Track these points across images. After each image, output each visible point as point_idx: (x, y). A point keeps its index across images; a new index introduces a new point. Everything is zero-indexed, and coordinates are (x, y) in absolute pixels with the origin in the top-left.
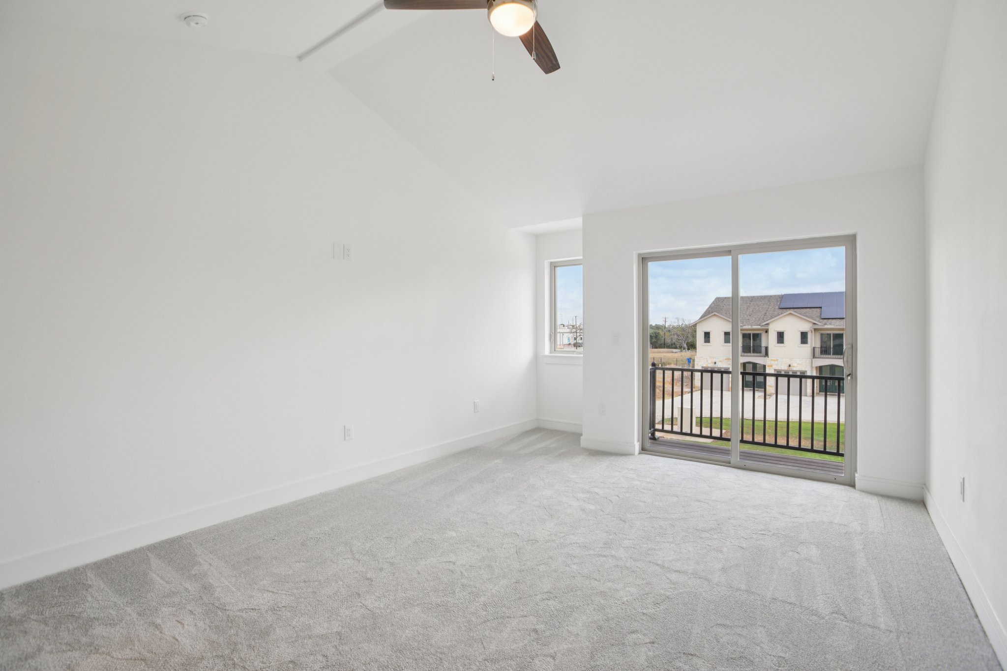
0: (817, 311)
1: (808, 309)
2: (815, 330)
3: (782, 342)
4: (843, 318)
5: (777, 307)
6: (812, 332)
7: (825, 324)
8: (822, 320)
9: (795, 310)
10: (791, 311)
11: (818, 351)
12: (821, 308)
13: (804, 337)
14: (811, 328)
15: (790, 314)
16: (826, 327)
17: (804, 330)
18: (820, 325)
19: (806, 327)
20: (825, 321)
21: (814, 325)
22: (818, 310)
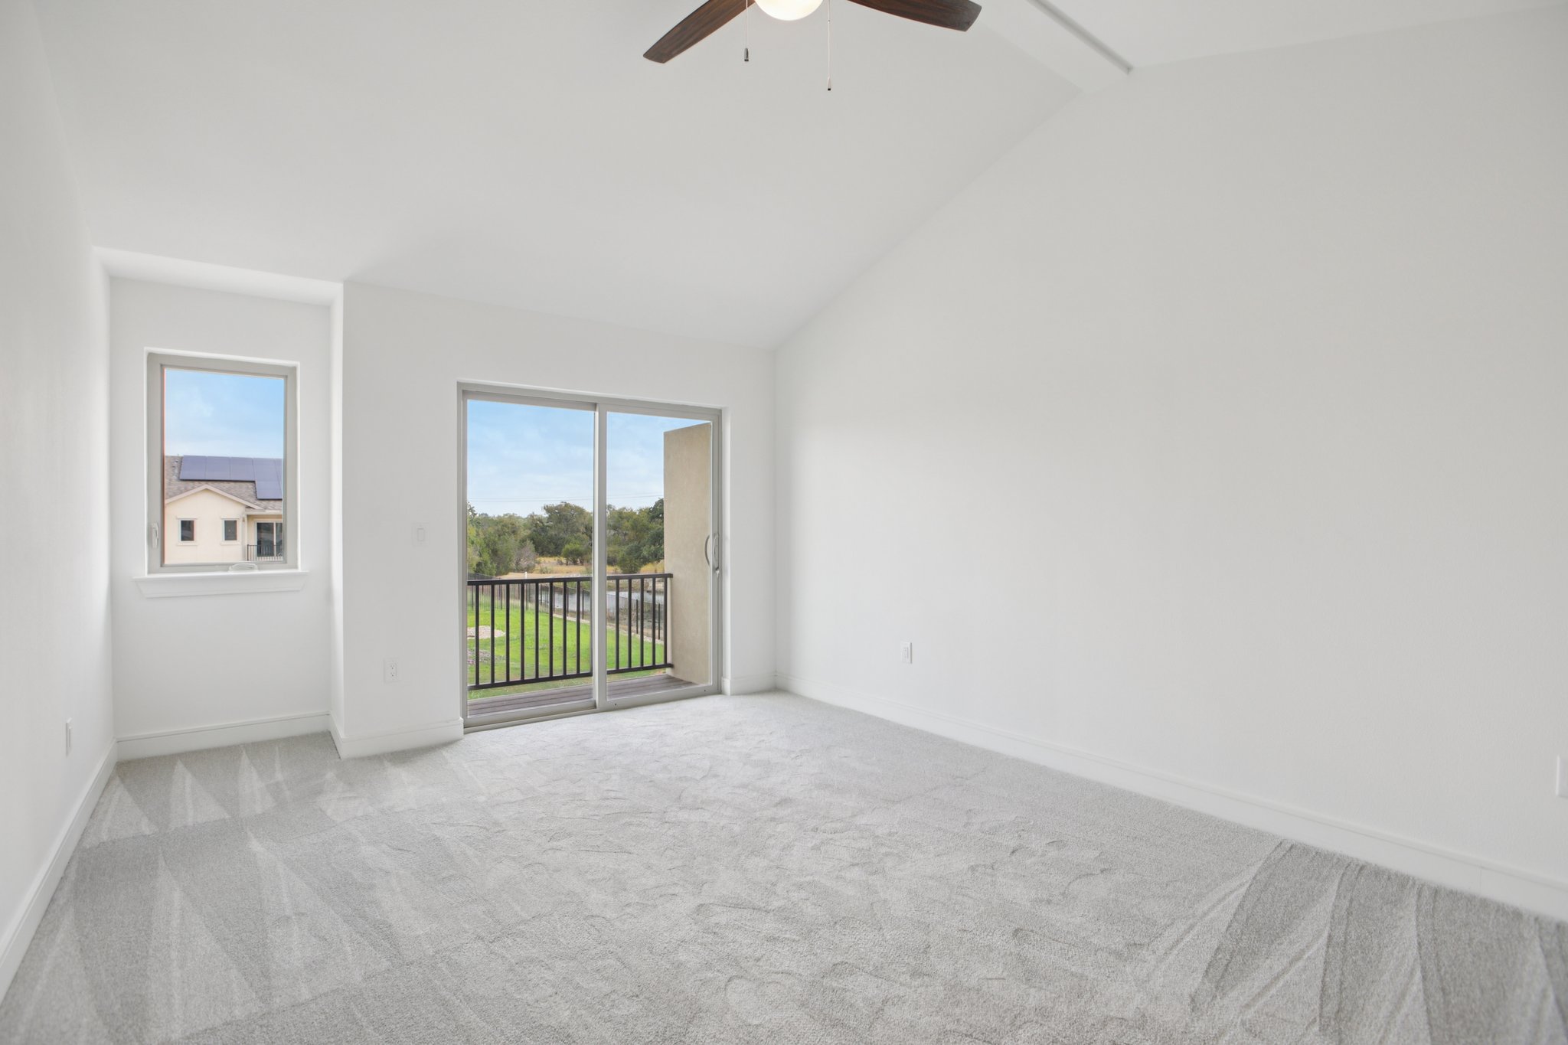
0: (248, 488)
1: (232, 484)
2: (249, 516)
3: (191, 538)
4: (281, 500)
5: (175, 477)
6: (244, 521)
7: (266, 508)
8: (258, 502)
9: (216, 484)
10: (205, 486)
11: (254, 550)
12: (254, 482)
13: (230, 530)
14: (243, 514)
15: (207, 490)
16: (268, 512)
17: (231, 517)
18: (258, 509)
19: (234, 512)
20: (264, 503)
21: (248, 509)
22: (250, 485)
